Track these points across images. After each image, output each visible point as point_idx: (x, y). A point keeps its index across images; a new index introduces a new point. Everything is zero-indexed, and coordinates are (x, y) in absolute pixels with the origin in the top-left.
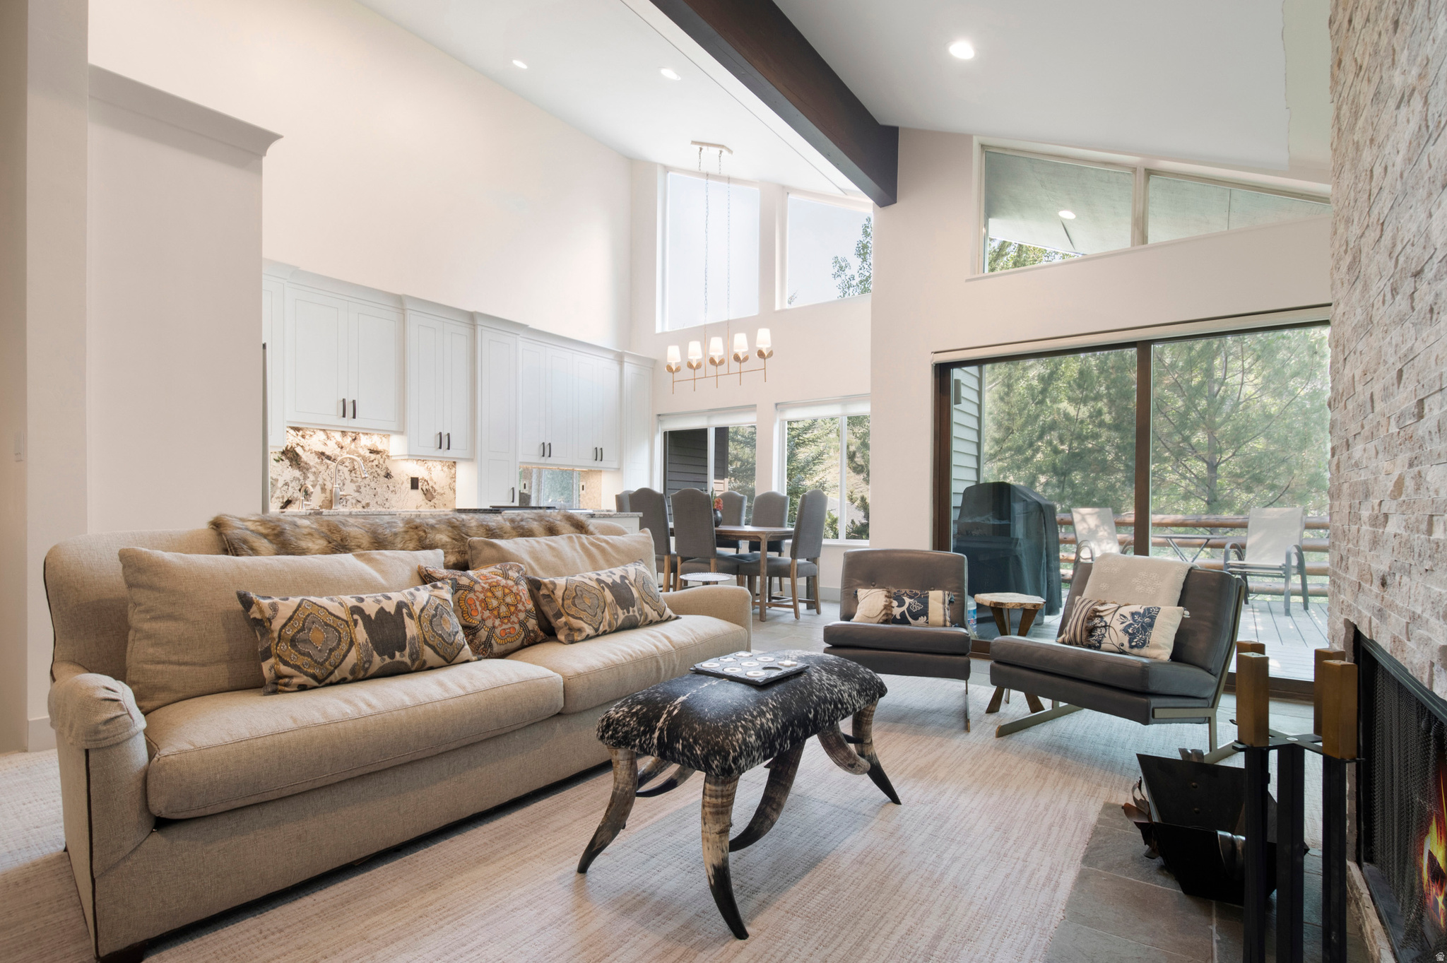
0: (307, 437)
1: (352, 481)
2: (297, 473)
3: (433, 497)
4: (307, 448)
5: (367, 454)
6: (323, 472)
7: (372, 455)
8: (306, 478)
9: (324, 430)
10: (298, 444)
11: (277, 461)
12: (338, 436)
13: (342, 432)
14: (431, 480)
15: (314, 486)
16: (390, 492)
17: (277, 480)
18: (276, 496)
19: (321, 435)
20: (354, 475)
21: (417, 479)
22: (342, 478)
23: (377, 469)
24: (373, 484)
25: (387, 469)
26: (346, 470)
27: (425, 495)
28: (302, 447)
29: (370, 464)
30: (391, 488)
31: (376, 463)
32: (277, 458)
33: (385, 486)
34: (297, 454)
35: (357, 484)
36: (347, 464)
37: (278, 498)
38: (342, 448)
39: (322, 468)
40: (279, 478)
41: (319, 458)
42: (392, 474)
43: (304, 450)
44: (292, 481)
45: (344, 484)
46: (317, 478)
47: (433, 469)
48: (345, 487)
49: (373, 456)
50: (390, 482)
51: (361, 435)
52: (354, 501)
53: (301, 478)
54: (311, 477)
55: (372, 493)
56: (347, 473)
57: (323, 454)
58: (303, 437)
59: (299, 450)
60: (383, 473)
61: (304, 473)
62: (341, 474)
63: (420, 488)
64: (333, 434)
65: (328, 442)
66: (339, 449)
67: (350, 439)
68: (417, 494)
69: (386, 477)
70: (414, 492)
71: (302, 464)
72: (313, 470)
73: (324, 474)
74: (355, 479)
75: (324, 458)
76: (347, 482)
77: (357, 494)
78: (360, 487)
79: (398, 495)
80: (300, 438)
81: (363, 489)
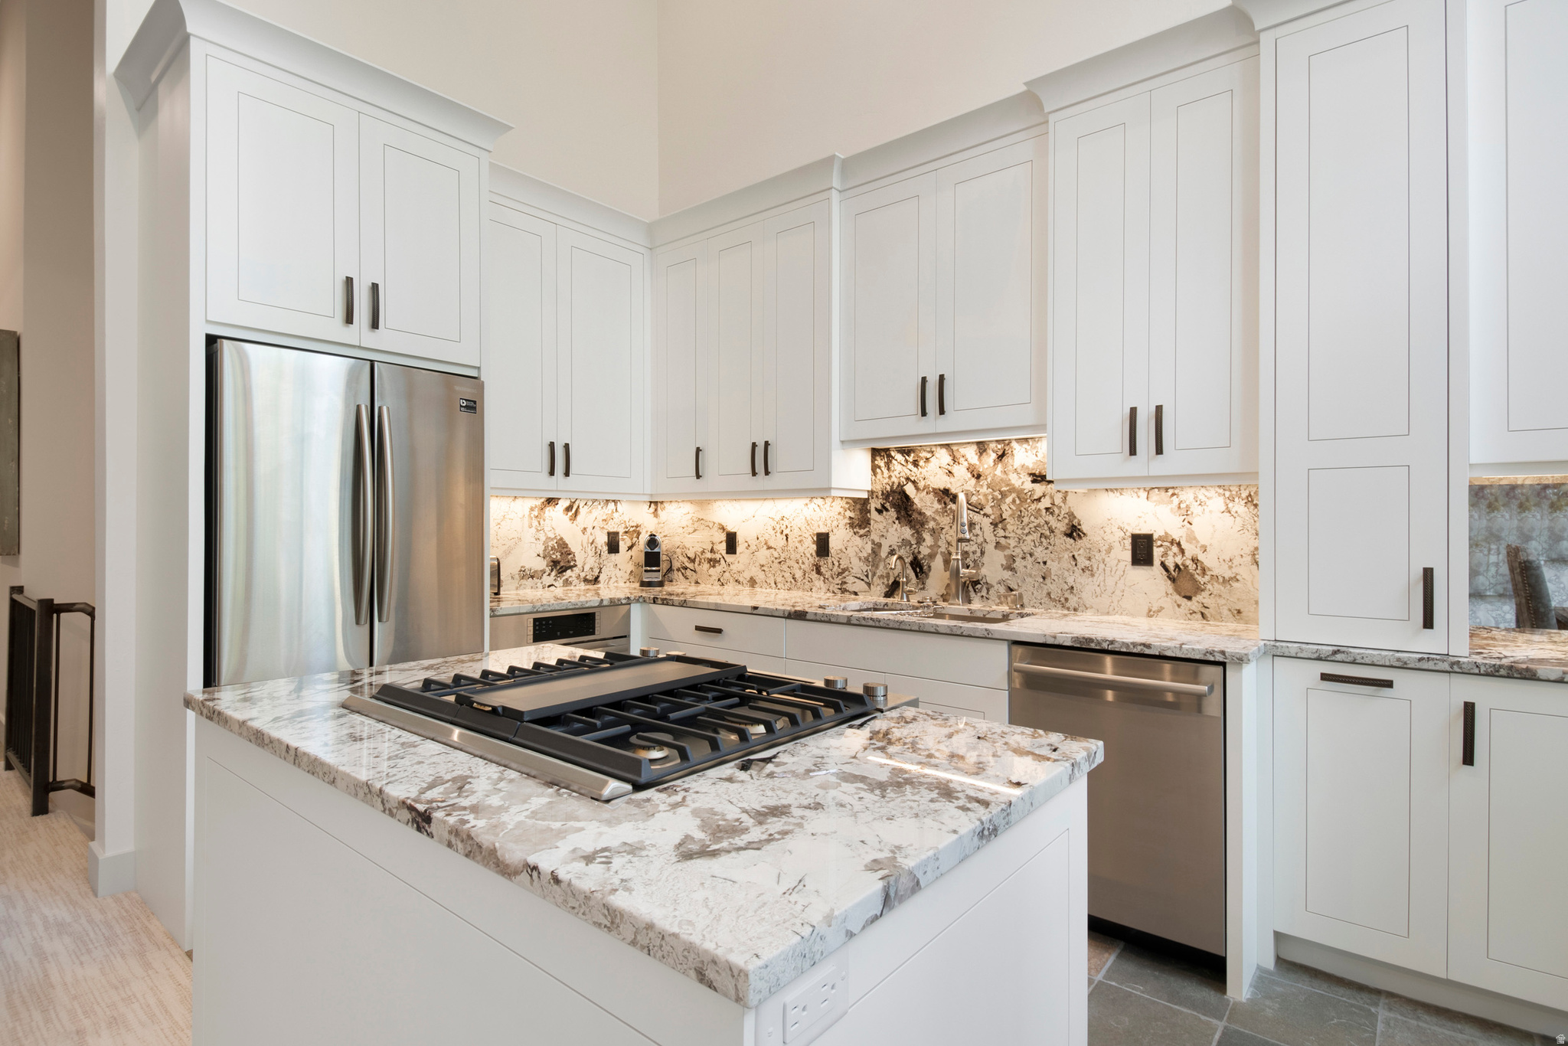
0: (921, 463)
1: (998, 545)
2: (907, 532)
3: (1199, 589)
4: (921, 485)
5: (1028, 485)
6: (947, 528)
7: (1037, 486)
8: (920, 540)
9: (947, 446)
10: (908, 479)
11: (880, 512)
12: (971, 454)
13: (978, 443)
14: (1192, 538)
15: (932, 556)
16: (1078, 572)
17: (879, 545)
18: (879, 573)
19: (943, 457)
20: (1001, 533)
21: (1148, 539)
22: (980, 540)
23: (1049, 518)
24: (1040, 553)
25: (1071, 515)
26: (986, 521)
27: (1173, 580)
28: (914, 482)
29: (1033, 506)
30: (1083, 562)
31: (1046, 503)
32: (879, 507)
33: (1067, 556)
34: (907, 497)
35: (1008, 552)
36: (988, 510)
37: (882, 577)
38: (979, 477)
39: (945, 521)
40: (883, 541)
41: (939, 501)
42: (1084, 528)
43: (917, 489)
44: (900, 547)
45: (983, 553)
46: (936, 540)
47: (1195, 509)
48: (985, 559)
49: (1039, 489)
50: (1080, 547)
51: (1014, 444)
52: (1002, 590)
53: (913, 542)
54: (928, 539)
55: (1037, 571)
56: (988, 529)
57: (946, 492)
58: (915, 464)
59: (910, 489)
60: (1062, 526)
61: (918, 532)
62: (977, 531)
63: (1157, 561)
64: (962, 451)
65: (955, 469)
66: (974, 481)
67: (994, 456)
68: (1150, 579)
69: (1070, 535)
70: (1142, 572)
71: (915, 515)
72: (932, 524)
73: (950, 535)
74: (1003, 541)
75: (948, 500)
76: (990, 548)
77: (1007, 574)
78: (1012, 558)
79: (1099, 578)
80: (910, 466)
81: (1019, 564)
